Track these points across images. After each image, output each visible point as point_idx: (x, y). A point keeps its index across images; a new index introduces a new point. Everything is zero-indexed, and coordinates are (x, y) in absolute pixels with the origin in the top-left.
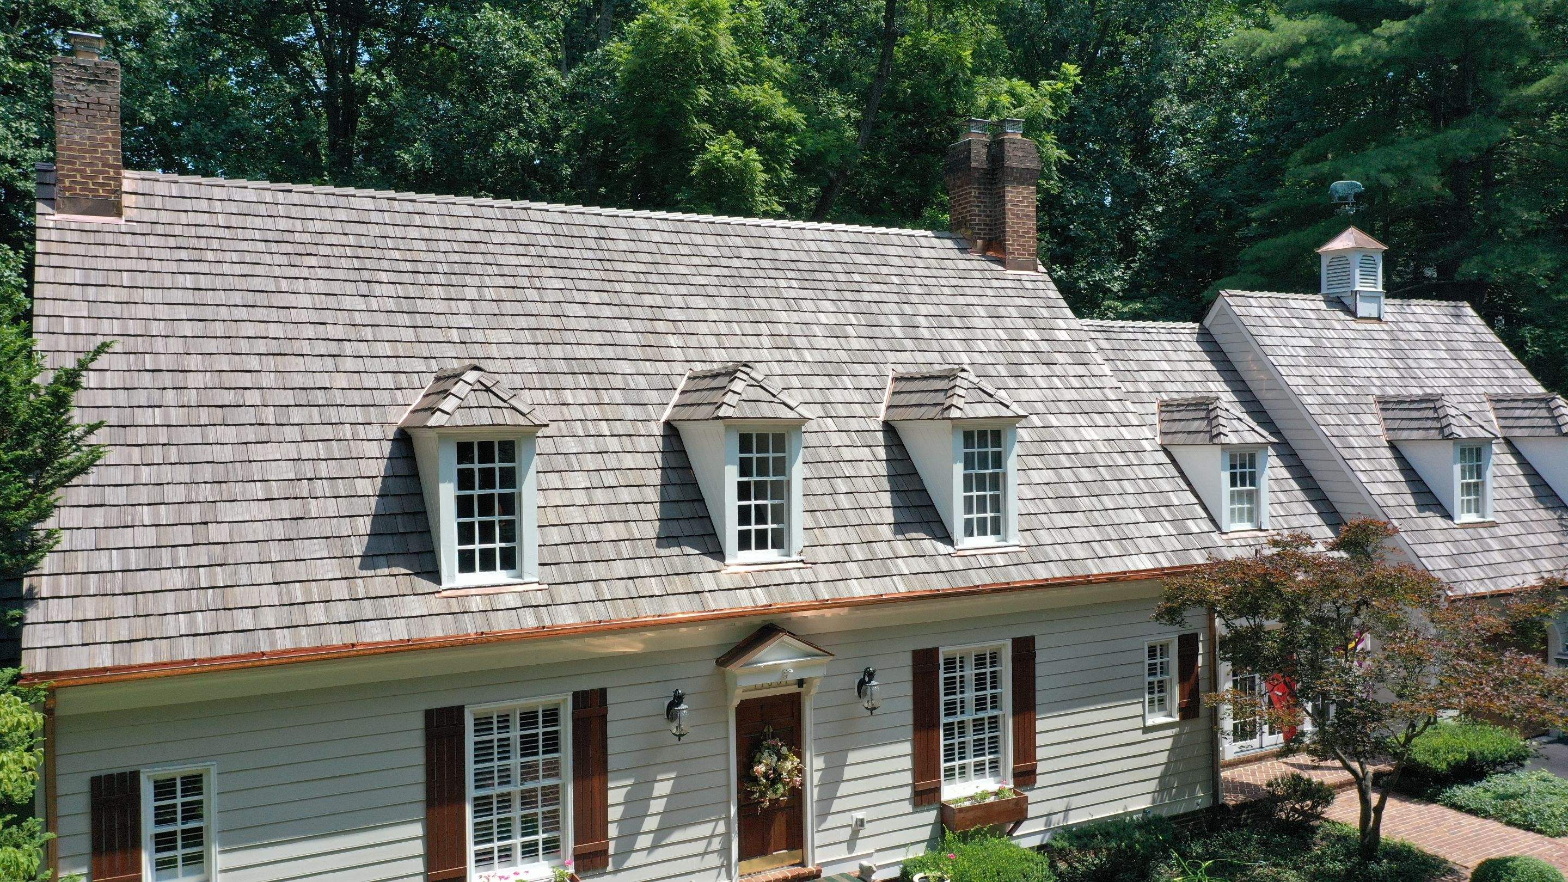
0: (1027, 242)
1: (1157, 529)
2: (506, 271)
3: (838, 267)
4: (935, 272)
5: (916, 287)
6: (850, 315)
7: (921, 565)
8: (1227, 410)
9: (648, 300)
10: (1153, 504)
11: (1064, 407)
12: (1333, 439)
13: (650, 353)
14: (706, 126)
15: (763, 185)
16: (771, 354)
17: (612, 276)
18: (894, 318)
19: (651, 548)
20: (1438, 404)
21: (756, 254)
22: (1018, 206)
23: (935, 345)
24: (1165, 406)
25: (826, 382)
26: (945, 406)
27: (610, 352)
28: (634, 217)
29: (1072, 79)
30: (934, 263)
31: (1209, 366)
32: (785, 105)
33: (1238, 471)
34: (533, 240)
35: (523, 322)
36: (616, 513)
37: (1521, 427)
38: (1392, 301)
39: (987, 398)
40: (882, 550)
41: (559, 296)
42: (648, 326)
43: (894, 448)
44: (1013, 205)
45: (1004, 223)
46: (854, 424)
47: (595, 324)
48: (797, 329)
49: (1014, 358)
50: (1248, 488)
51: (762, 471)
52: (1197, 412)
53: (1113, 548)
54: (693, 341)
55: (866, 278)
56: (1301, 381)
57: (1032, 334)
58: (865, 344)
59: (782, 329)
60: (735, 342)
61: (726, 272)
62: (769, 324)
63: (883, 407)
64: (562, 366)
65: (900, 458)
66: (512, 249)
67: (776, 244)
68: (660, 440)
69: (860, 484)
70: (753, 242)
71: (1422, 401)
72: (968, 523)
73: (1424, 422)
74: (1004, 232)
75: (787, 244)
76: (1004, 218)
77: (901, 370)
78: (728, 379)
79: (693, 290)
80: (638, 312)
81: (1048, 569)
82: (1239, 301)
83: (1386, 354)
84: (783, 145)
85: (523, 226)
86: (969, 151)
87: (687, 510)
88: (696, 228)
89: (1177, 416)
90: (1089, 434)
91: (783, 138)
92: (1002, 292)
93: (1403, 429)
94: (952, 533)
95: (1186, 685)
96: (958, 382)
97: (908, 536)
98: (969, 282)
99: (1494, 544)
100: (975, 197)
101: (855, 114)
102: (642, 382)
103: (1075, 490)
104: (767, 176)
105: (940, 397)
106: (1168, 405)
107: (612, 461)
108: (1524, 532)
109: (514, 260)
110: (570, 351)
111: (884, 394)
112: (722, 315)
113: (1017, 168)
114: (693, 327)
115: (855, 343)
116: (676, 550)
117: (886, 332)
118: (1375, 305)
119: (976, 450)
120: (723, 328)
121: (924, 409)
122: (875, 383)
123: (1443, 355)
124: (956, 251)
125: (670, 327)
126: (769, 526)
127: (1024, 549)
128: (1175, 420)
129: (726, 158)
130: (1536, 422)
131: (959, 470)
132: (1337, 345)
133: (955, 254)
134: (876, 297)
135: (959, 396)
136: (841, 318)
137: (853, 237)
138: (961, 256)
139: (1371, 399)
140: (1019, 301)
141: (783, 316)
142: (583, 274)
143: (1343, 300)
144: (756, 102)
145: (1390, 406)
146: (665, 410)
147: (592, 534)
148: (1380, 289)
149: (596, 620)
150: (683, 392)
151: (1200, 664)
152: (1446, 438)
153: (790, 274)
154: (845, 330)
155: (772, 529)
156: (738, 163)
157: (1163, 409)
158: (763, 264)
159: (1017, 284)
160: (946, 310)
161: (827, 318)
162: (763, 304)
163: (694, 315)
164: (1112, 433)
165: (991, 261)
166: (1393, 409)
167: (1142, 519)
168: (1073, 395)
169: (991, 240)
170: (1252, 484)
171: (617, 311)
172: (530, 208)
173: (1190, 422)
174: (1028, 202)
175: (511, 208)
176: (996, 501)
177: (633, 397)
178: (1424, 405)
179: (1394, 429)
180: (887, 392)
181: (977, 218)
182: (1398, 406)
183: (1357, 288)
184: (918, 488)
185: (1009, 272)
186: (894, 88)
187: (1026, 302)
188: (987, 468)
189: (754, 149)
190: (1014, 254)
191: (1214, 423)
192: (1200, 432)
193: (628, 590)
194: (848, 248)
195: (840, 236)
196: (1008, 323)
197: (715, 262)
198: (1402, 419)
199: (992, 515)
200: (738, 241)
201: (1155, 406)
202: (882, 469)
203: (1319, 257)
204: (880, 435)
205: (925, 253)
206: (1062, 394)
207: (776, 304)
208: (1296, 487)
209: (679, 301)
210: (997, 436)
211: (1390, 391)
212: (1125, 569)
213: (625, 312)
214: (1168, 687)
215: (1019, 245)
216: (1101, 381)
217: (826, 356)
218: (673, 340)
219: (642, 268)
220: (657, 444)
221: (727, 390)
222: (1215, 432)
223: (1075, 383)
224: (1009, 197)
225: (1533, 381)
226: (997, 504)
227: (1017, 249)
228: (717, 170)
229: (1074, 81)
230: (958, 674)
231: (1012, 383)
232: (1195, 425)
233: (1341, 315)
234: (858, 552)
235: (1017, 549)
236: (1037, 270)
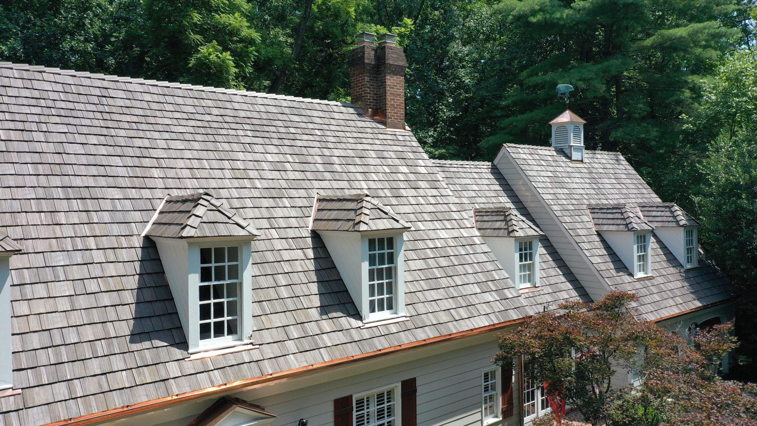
0: (399, 111)
1: (488, 297)
2: (17, 117)
3: (280, 123)
4: (343, 128)
5: (332, 138)
6: (288, 156)
7: (340, 338)
8: (516, 216)
9: (138, 143)
10: (484, 280)
11: (427, 217)
12: (570, 231)
13: (137, 182)
14: (198, 37)
15: (234, 75)
16: (231, 183)
17: (110, 124)
18: (317, 158)
19: (125, 344)
20: (623, 211)
21: (222, 112)
22: (393, 88)
23: (345, 176)
24: (478, 212)
25: (271, 202)
26: (356, 221)
27: (102, 182)
28: (131, 83)
29: (409, 26)
30: (342, 122)
31: (498, 188)
32: (249, 27)
33: (523, 252)
34: (45, 95)
35: (28, 158)
36: (96, 316)
37: (657, 222)
38: (587, 151)
39: (383, 215)
40: (312, 328)
41: (63, 138)
42: (136, 162)
43: (319, 249)
44: (390, 88)
45: (385, 99)
46: (291, 233)
47: (92, 160)
48: (251, 165)
49: (394, 185)
50: (529, 262)
51: (220, 276)
52: (499, 217)
53: (463, 313)
54: (171, 173)
55: (299, 131)
56: (550, 197)
57: (404, 169)
58: (298, 175)
59: (240, 165)
60: (204, 174)
61: (199, 124)
62: (230, 161)
63: (311, 220)
64: (60, 193)
65: (323, 256)
66: (25, 101)
67: (237, 106)
68: (139, 251)
69: (295, 278)
70: (220, 104)
71: (613, 208)
72: (372, 303)
73: (616, 220)
74: (386, 104)
75: (245, 107)
76: (386, 96)
77: (323, 193)
78: (193, 204)
79: (174, 136)
80: (129, 151)
81: (425, 332)
82: (513, 150)
83: (588, 181)
84: (247, 52)
85: (36, 84)
86: (363, 53)
87: (159, 308)
88: (179, 92)
89: (486, 218)
90: (443, 234)
91: (247, 47)
92: (385, 142)
93: (604, 224)
94: (361, 311)
95: (506, 395)
96: (364, 204)
97: (331, 315)
98: (365, 135)
99: (654, 290)
100: (367, 82)
101: (290, 40)
102: (128, 205)
103: (437, 273)
104: (237, 70)
105: (351, 215)
106: (480, 212)
107: (96, 271)
108: (666, 282)
109: (26, 110)
110: (66, 181)
111: (312, 211)
112: (196, 154)
113: (393, 65)
114: (172, 163)
115: (291, 175)
116: (147, 344)
117: (312, 167)
118: (580, 154)
119: (377, 252)
120: (196, 164)
121: (340, 223)
122: (305, 202)
123: (614, 181)
124: (356, 115)
125: (154, 163)
126: (226, 319)
127: (408, 319)
128: (485, 221)
129: (211, 57)
130: (665, 219)
131: (365, 267)
132: (564, 176)
133: (355, 117)
134: (305, 144)
135: (365, 214)
136: (281, 158)
137: (290, 104)
138: (359, 119)
139: (585, 207)
140: (395, 148)
141: (241, 156)
142: (84, 122)
143: (564, 150)
144: (230, 24)
145: (596, 211)
146: (145, 227)
147: (72, 337)
148: (582, 145)
149: (67, 418)
150: (161, 213)
151: (513, 381)
152: (629, 230)
153: (246, 127)
154: (284, 166)
155: (228, 321)
156: (219, 60)
157: (477, 214)
158: (227, 119)
159: (394, 138)
160: (351, 153)
161: (272, 157)
162: (226, 147)
163: (173, 154)
164: (455, 233)
165: (377, 122)
166: (598, 213)
167: (479, 291)
168: (431, 208)
169: (377, 109)
170: (531, 259)
171: (111, 150)
172: (45, 72)
173: (494, 223)
174: (400, 86)
175: (28, 70)
176: (390, 285)
177: (119, 217)
178: (614, 211)
179: (599, 224)
180: (314, 209)
181: (369, 95)
182: (600, 211)
183: (572, 144)
184: (336, 278)
185: (388, 129)
186: (313, 25)
187: (400, 149)
188: (384, 264)
189: (229, 53)
190: (391, 118)
191: (510, 223)
192: (501, 229)
193: (100, 386)
194: (287, 111)
195: (281, 103)
196: (390, 162)
197: (191, 116)
198: (603, 219)
199: (388, 296)
200: (210, 103)
201: (472, 212)
202: (311, 265)
203: (550, 126)
204: (309, 240)
205: (336, 116)
206: (425, 208)
207: (236, 147)
208: (550, 259)
209: (162, 144)
210: (391, 242)
211: (593, 202)
212: (472, 327)
213: (118, 151)
214: (495, 398)
215: (394, 113)
216: (447, 199)
217: (271, 184)
218: (156, 173)
219: (135, 119)
220: (136, 254)
221: (191, 214)
222: (510, 229)
223: (432, 201)
224: (388, 82)
225: (655, 196)
226: (391, 288)
227: (393, 116)
228: (205, 64)
229: (410, 28)
230: (365, 411)
231: (394, 201)
232: (498, 225)
233: (564, 159)
234: (294, 332)
235: (404, 319)
236: (405, 129)
